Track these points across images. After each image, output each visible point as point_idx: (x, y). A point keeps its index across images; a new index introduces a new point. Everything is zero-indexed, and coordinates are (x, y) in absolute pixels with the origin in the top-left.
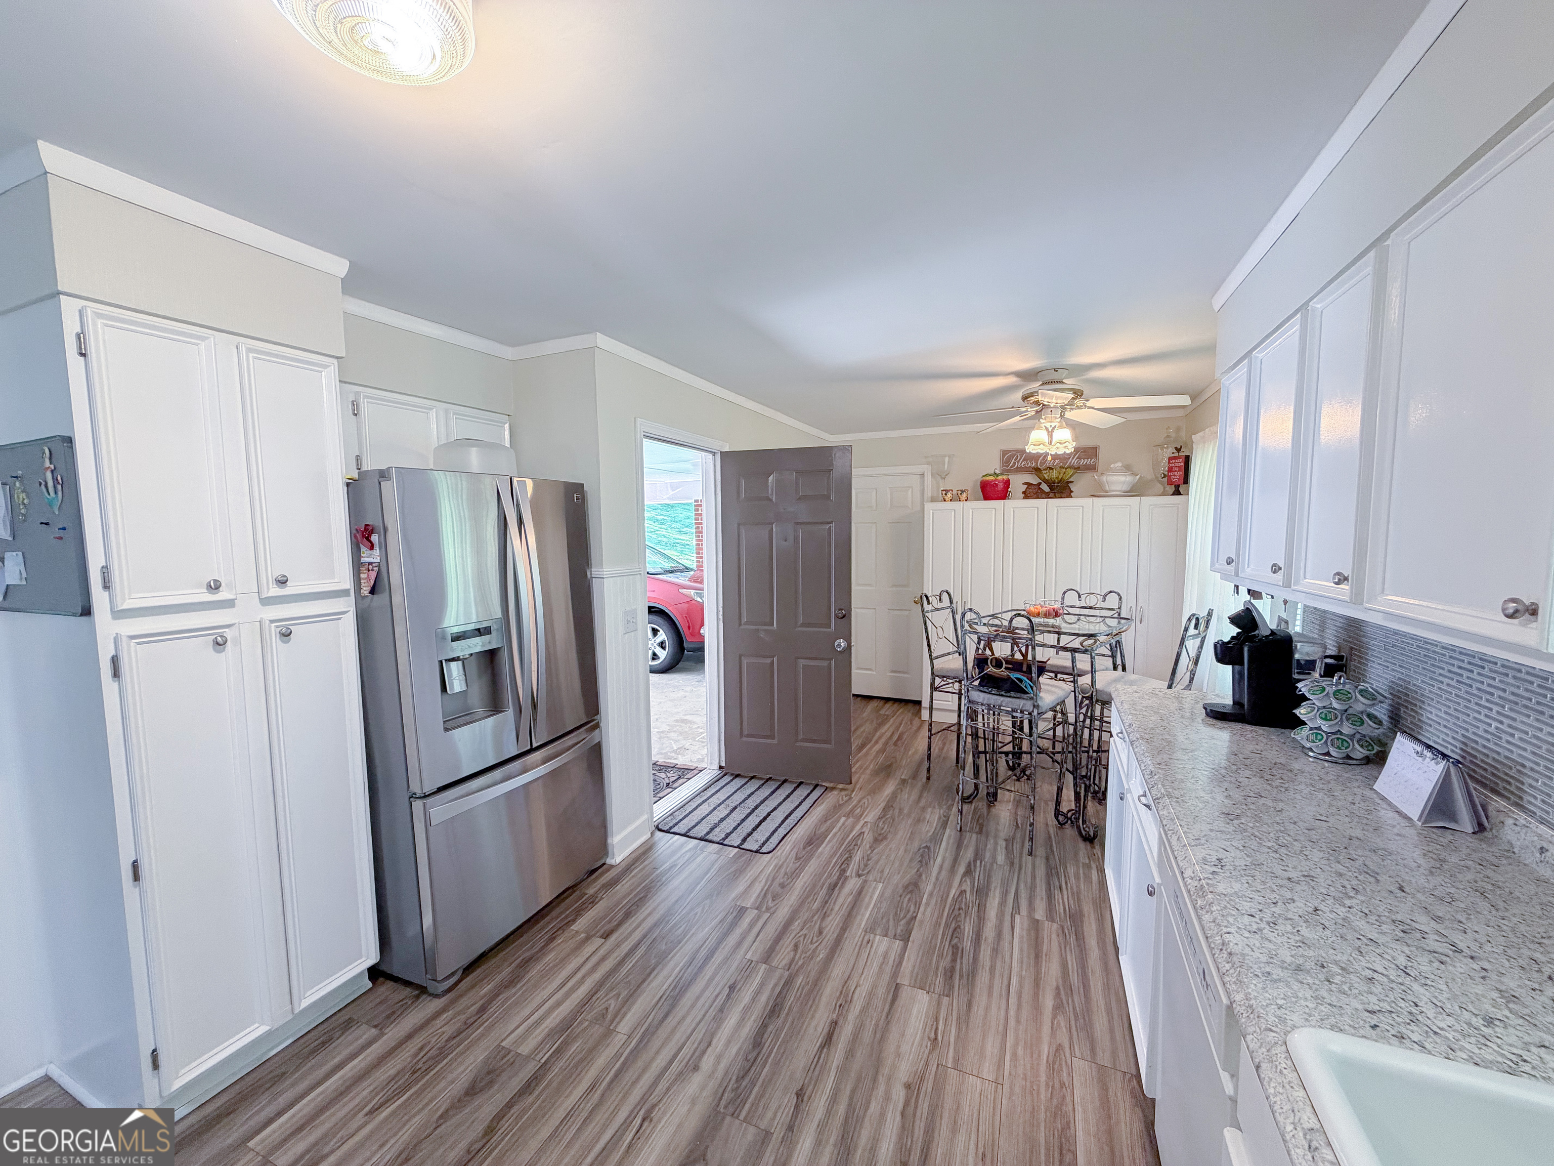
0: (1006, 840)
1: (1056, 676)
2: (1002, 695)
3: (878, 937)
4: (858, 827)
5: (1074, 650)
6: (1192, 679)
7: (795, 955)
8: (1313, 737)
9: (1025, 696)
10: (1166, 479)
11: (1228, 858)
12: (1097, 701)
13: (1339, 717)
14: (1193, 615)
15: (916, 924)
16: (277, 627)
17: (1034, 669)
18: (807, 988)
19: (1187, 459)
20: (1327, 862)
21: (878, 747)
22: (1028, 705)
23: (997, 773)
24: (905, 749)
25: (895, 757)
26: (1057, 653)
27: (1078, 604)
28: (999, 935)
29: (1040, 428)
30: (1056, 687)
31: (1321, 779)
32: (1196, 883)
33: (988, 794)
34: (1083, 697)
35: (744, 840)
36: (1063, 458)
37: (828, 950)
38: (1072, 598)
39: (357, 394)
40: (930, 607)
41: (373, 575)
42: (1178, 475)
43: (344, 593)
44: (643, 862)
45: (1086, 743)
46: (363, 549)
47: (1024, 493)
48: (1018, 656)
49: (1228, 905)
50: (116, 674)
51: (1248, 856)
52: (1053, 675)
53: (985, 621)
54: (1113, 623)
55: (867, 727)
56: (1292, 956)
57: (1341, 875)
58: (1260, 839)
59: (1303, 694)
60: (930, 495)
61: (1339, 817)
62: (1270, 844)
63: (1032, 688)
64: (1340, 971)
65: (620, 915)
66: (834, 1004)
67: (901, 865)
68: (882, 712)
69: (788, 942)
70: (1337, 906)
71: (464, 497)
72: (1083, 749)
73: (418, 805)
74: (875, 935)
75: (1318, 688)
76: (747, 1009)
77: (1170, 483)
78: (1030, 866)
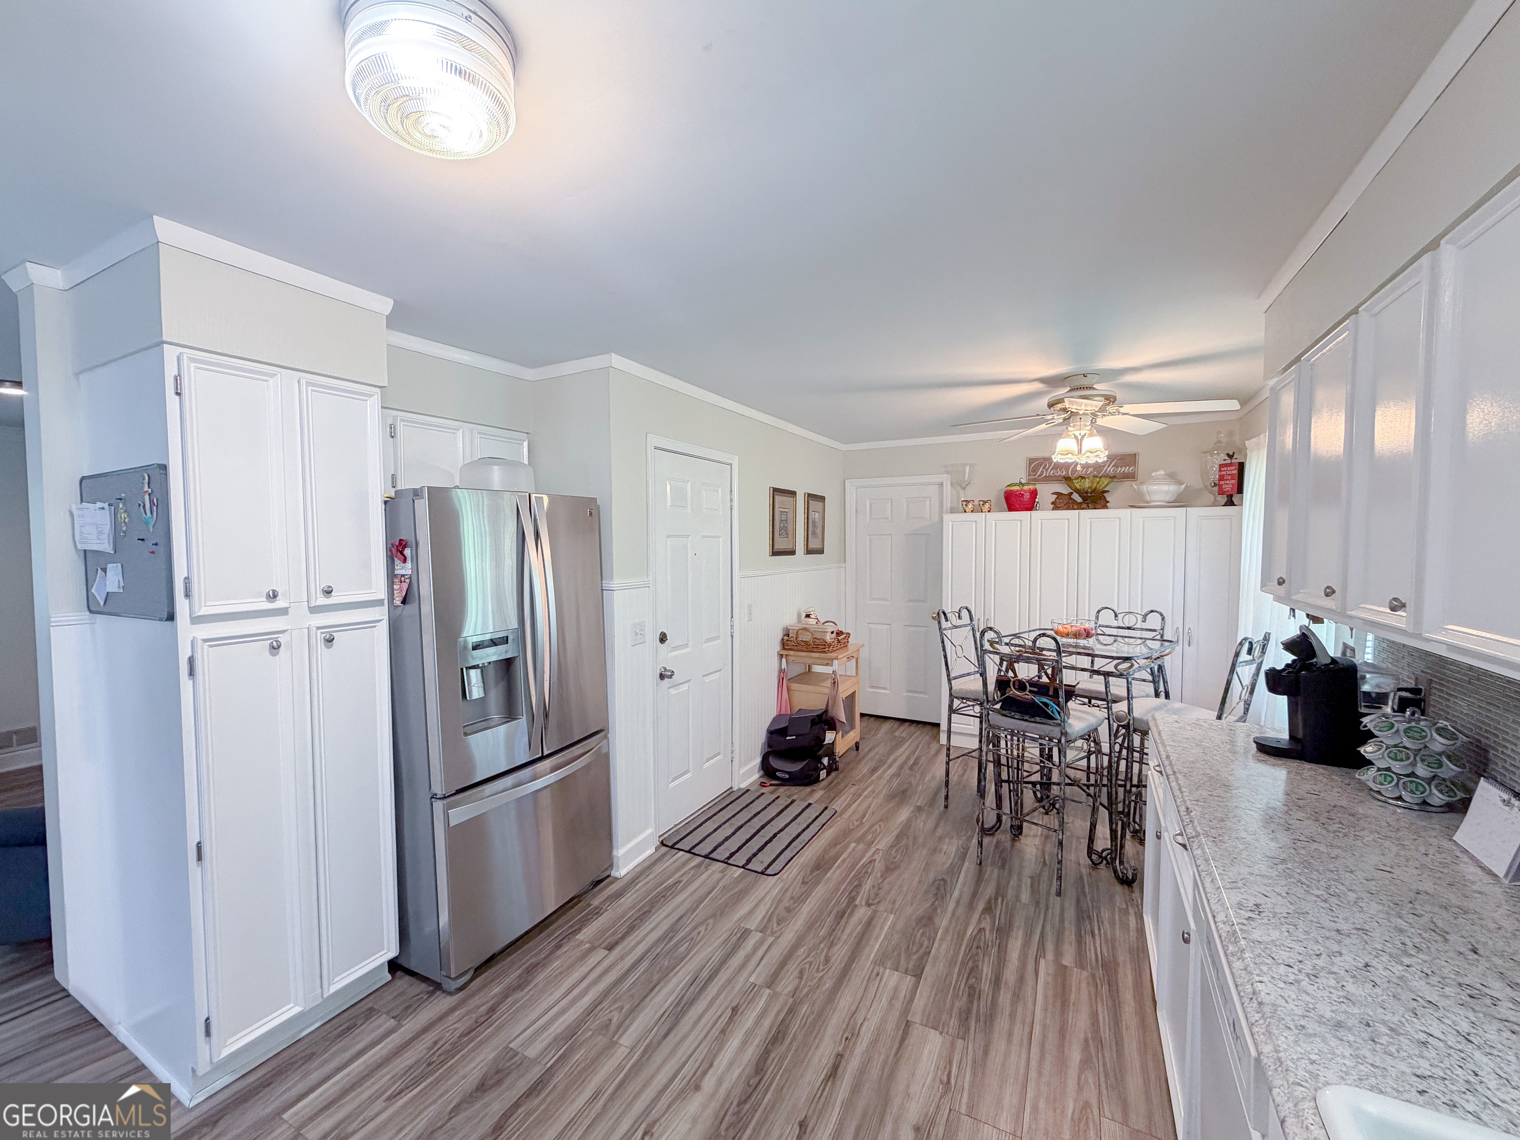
0: (1031, 878)
1: (1090, 702)
2: (1026, 720)
3: (888, 970)
4: (869, 854)
5: (1107, 674)
6: (1246, 710)
7: (800, 983)
8: (1382, 779)
9: (1051, 722)
10: (1216, 488)
11: (1267, 904)
12: (1135, 730)
13: (1412, 759)
14: (1245, 639)
15: (930, 959)
16: (322, 633)
17: (1062, 694)
18: (812, 1017)
19: (1241, 467)
20: (1385, 916)
21: (892, 771)
22: (1056, 732)
23: (1022, 804)
24: (922, 774)
25: (910, 783)
26: (1091, 677)
27: (1115, 624)
28: (1021, 979)
29: (1068, 436)
30: (1088, 713)
31: (1389, 825)
32: (1228, 928)
33: (1012, 826)
34: (1119, 726)
35: (749, 861)
36: (1097, 466)
37: (834, 979)
38: (1107, 618)
39: (395, 417)
40: (949, 625)
41: (405, 586)
42: (1230, 485)
43: (379, 603)
44: (648, 876)
45: (1122, 776)
46: (397, 562)
47: (1053, 503)
48: (1045, 679)
49: (1263, 954)
50: (192, 673)
51: (1291, 904)
52: (1086, 700)
53: (1006, 640)
54: (1156, 645)
55: (882, 749)
56: (1332, 1011)
57: (1401, 931)
58: (1308, 886)
59: (1369, 730)
60: (949, 505)
61: (1407, 869)
62: (1319, 893)
63: (1059, 713)
64: (1388, 1032)
65: (624, 929)
66: (840, 1035)
67: (914, 897)
68: (897, 734)
69: (792, 969)
70: (1393, 963)
71: (485, 514)
72: (1120, 782)
73: (438, 805)
74: (885, 968)
75: (1385, 724)
76: (749, 1034)
77: (1221, 492)
78: (1058, 907)
